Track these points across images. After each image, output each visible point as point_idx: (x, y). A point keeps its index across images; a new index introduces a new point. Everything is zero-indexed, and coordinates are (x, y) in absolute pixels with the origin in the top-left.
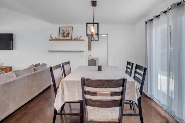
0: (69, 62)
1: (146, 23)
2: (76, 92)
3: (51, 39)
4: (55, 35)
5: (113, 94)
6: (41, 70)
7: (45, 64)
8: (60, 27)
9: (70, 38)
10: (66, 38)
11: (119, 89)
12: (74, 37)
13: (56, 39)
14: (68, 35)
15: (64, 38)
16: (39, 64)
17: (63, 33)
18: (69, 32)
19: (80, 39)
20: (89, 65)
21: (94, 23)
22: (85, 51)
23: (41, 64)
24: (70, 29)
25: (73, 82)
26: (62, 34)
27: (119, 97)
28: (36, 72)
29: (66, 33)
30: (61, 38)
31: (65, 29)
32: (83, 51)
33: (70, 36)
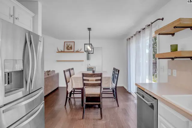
0: (73, 68)
1: (127, 40)
2: (79, 83)
3: (58, 51)
4: (61, 48)
5: (96, 80)
6: (52, 75)
7: (54, 71)
8: (65, 42)
9: (72, 50)
10: (70, 51)
11: (100, 78)
12: (76, 50)
13: (62, 51)
14: (71, 48)
15: (68, 51)
16: (50, 70)
17: (67, 46)
18: (71, 46)
19: (81, 51)
20: (87, 71)
21: (90, 44)
22: (84, 61)
23: (51, 71)
24: (72, 44)
25: (77, 78)
27: (99, 82)
28: (49, 76)
29: (70, 46)
30: (66, 50)
31: (68, 43)
32: (83, 61)
33: (73, 49)
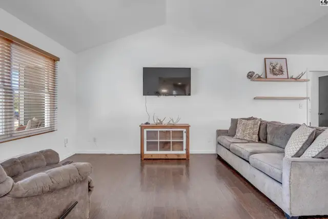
8: (265, 59)
9: (285, 76)
10: (279, 77)
14: (281, 71)
15: (275, 77)
17: (272, 68)
18: (281, 67)
24: (283, 63)
26: (270, 69)
29: (278, 68)
30: (270, 76)
31: (274, 62)
32: (308, 98)
33: (285, 73)
